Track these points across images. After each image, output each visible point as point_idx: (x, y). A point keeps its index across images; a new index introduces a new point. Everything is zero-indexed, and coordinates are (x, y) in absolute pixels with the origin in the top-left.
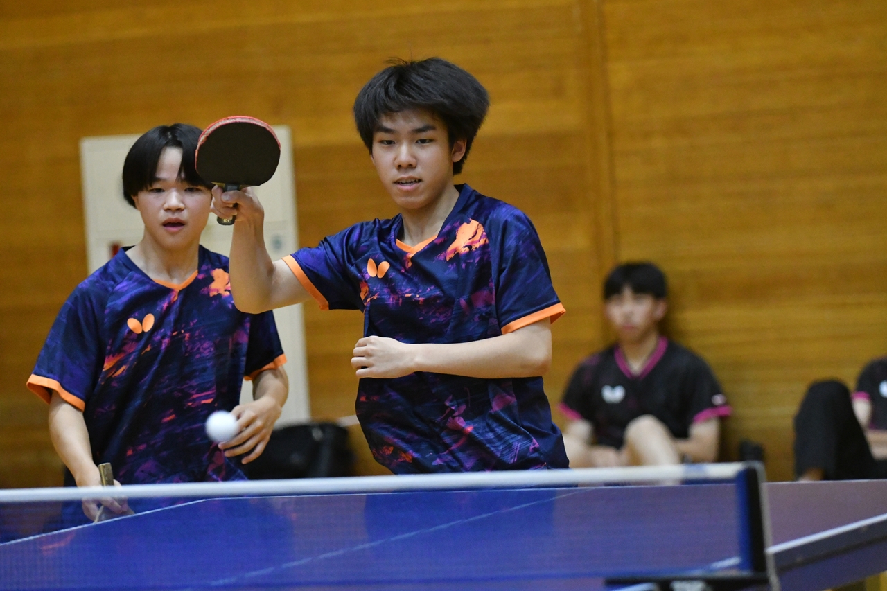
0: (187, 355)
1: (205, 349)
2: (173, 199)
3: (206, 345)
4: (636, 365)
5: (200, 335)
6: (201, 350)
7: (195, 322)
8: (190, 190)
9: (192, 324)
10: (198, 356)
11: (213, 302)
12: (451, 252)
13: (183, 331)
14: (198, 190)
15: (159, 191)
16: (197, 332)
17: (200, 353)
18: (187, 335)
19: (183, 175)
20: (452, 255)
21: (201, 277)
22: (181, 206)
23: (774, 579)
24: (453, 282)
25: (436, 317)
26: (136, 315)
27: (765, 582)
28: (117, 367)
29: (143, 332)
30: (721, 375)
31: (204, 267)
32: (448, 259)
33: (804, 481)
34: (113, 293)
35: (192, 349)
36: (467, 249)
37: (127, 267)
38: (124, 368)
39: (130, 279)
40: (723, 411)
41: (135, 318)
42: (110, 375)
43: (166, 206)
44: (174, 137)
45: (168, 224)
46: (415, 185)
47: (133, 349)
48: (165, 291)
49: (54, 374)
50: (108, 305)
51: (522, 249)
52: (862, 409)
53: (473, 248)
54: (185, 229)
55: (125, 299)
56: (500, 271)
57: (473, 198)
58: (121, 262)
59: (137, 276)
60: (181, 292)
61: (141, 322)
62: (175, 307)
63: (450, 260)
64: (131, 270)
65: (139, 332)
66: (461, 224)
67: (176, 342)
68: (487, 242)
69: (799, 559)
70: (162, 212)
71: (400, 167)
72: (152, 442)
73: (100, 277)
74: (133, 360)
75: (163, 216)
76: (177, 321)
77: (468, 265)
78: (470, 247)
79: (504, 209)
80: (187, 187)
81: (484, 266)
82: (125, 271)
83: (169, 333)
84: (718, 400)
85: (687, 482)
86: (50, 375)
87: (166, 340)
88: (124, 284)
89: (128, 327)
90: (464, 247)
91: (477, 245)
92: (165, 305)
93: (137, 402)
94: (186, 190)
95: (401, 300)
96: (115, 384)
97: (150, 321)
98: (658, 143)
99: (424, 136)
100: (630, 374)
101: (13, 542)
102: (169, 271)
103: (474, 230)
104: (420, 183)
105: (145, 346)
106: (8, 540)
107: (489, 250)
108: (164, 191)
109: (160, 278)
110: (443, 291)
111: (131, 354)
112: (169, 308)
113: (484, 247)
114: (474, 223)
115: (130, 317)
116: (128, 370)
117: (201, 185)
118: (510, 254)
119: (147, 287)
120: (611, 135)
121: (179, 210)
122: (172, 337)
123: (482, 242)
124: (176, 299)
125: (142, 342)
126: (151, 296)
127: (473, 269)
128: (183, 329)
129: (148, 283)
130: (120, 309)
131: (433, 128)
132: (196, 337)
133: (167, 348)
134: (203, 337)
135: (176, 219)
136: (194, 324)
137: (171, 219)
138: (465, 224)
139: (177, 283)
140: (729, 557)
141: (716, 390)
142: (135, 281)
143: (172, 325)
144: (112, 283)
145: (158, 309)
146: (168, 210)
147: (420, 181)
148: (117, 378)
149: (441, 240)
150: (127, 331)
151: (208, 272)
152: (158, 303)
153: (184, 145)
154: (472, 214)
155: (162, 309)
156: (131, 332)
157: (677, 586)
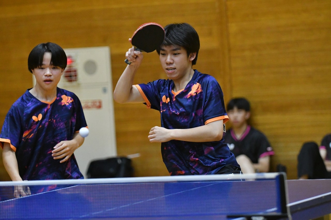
0: (55, 128)
1: (61, 125)
2: (48, 72)
3: (61, 124)
4: (239, 136)
5: (59, 120)
6: (60, 126)
7: (57, 115)
8: (54, 68)
9: (56, 116)
10: (59, 128)
11: (63, 107)
12: (189, 95)
13: (53, 119)
14: (57, 68)
15: (42, 68)
16: (58, 119)
17: (60, 127)
18: (54, 120)
19: (52, 63)
20: (190, 96)
21: (58, 98)
22: (51, 74)
23: (290, 216)
24: (189, 106)
25: (184, 120)
26: (35, 114)
27: (287, 217)
28: (30, 134)
29: (38, 121)
30: (270, 140)
31: (59, 95)
32: (188, 98)
33: (301, 179)
34: (26, 107)
35: (57, 126)
36: (195, 94)
37: (30, 97)
38: (32, 134)
39: (32, 101)
40: (271, 153)
41: (35, 115)
42: (27, 137)
43: (45, 74)
44: (48, 48)
45: (46, 81)
46: (173, 71)
47: (35, 127)
48: (45, 105)
49: (8, 137)
50: (25, 112)
51: (213, 93)
52: (323, 152)
53: (198, 93)
54: (52, 83)
55: (31, 109)
56: (206, 101)
57: (198, 75)
58: (28, 95)
59: (34, 100)
60: (51, 105)
61: (37, 117)
62: (50, 110)
63: (189, 98)
64: (32, 98)
65: (37, 121)
66: (193, 84)
67: (50, 123)
68: (202, 91)
69: (299, 209)
70: (44, 76)
71: (167, 64)
72: (44, 161)
73: (21, 101)
74: (35, 132)
75: (44, 78)
76: (50, 115)
77: (195, 100)
78: (196, 93)
79: (208, 78)
80: (53, 67)
81: (201, 100)
82: (29, 98)
83: (48, 120)
84: (269, 149)
85: (258, 179)
86: (7, 138)
87: (47, 123)
88: (30, 103)
89: (33, 119)
90: (194, 93)
91: (199, 92)
92: (46, 110)
93: (39, 147)
94: (52, 68)
95: (171, 113)
96: (29, 141)
97: (40, 116)
98: (247, 53)
99: (176, 52)
100: (237, 140)
101: (6, 201)
102: (46, 98)
103: (198, 86)
104: (175, 70)
105: (40, 126)
106: (4, 200)
107: (203, 94)
108: (44, 68)
109: (43, 100)
110: (185, 110)
111: (34, 129)
112: (47, 111)
113: (201, 93)
114: (198, 84)
115: (34, 116)
116: (34, 135)
117: (58, 66)
118: (209, 95)
119: (39, 104)
120: (230, 50)
121: (50, 76)
122: (49, 122)
123: (200, 91)
124: (49, 107)
125: (38, 124)
126: (40, 107)
127: (197, 101)
128: (53, 118)
129: (39, 102)
130: (29, 112)
131: (180, 49)
132: (58, 121)
133: (48, 126)
134: (60, 121)
135: (49, 79)
136: (57, 116)
137: (47, 79)
138: (195, 85)
139: (49, 101)
140: (273, 208)
141: (269, 145)
142: (34, 102)
143: (49, 117)
144: (25, 103)
145: (43, 112)
146: (46, 76)
147: (175, 69)
148: (30, 139)
149: (186, 90)
150: (32, 121)
151: (60, 96)
152: (43, 109)
153: (52, 51)
154: (197, 81)
155: (45, 112)
156: (34, 121)
157: (254, 218)
